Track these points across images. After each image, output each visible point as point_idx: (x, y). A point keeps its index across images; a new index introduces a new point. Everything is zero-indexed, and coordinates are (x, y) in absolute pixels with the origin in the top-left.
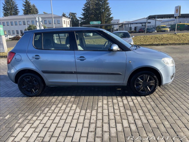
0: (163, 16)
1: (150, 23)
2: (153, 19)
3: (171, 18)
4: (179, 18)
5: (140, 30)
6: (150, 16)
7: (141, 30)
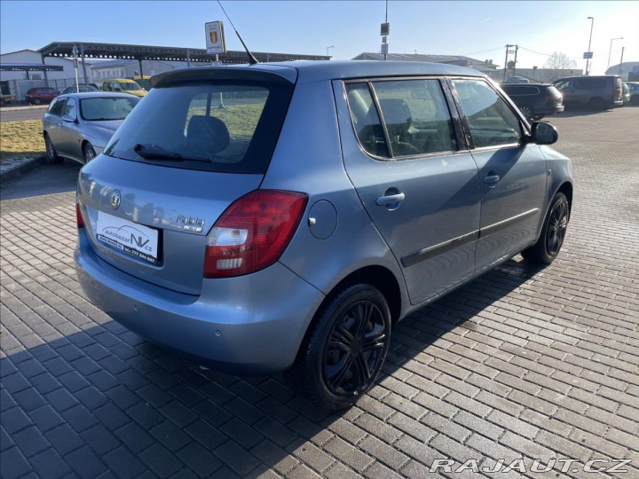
0: (99, 49)
1: (60, 69)
2: (58, 56)
3: (99, 57)
4: (126, 58)
5: (29, 93)
6: (54, 45)
7: (36, 96)
